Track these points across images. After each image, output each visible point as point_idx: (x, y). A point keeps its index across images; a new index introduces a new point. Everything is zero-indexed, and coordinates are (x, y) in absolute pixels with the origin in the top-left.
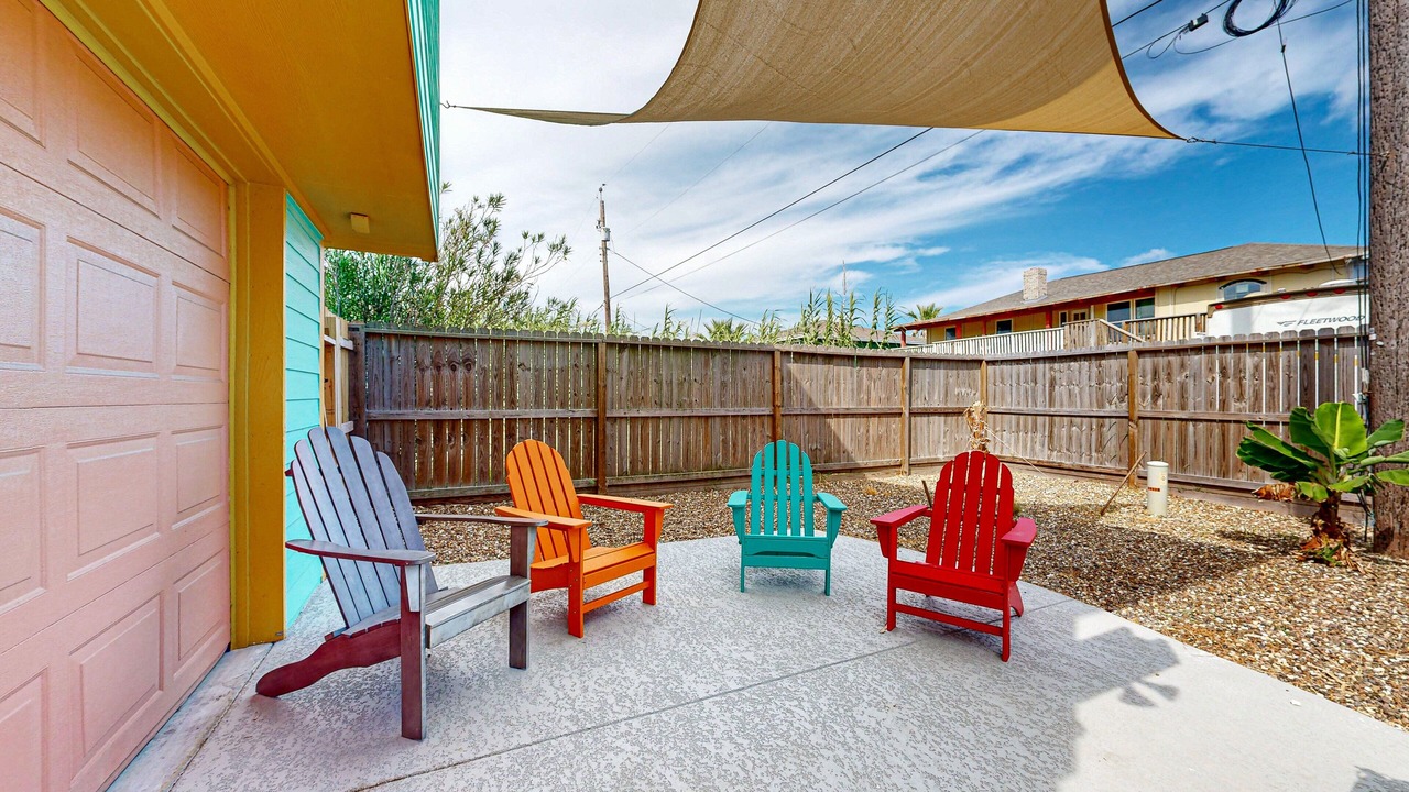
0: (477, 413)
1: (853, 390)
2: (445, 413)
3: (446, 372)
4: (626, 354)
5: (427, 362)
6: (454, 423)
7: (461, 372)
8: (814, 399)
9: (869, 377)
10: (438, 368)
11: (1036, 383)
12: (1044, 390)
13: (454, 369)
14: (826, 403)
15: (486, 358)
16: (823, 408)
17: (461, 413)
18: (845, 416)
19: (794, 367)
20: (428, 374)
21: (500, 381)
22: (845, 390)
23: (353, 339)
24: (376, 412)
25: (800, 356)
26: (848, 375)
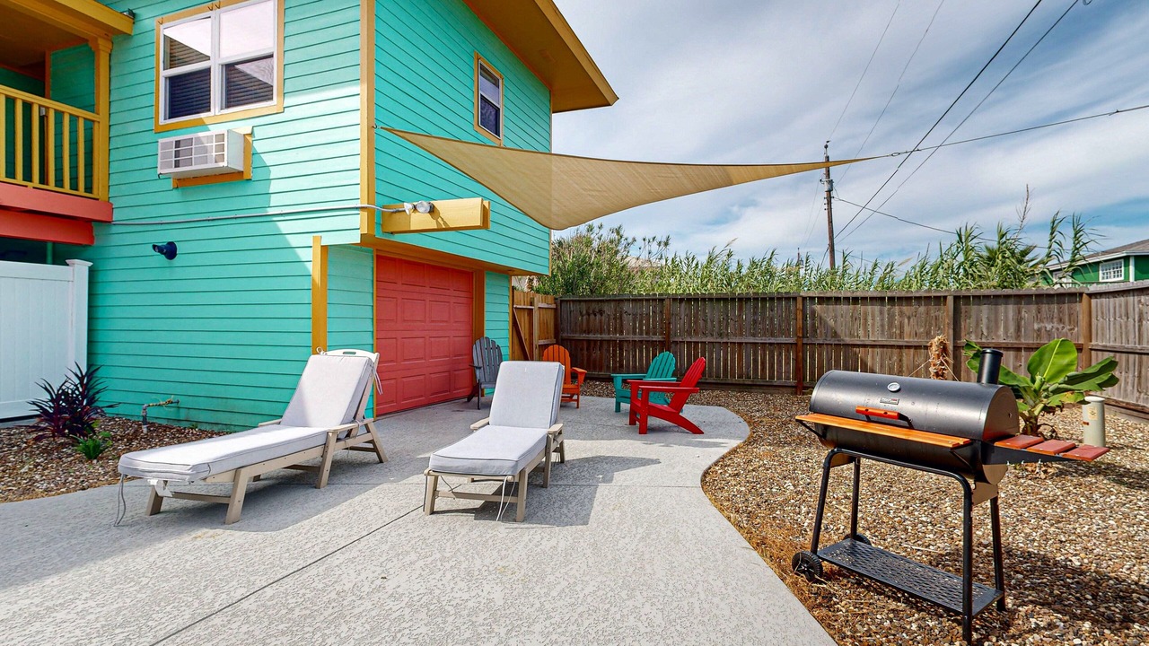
0: (605, 337)
1: (882, 326)
2: (591, 336)
3: (592, 317)
4: (683, 304)
5: (584, 312)
6: (595, 341)
7: (598, 316)
8: (839, 331)
9: (901, 314)
10: (589, 315)
11: (1128, 318)
12: (1134, 325)
13: (595, 315)
14: (851, 335)
15: (609, 309)
16: (848, 340)
17: (598, 336)
18: (873, 346)
19: (817, 307)
20: (585, 317)
21: (616, 321)
22: (873, 325)
23: (555, 303)
24: (565, 335)
25: (822, 300)
26: (877, 313)
